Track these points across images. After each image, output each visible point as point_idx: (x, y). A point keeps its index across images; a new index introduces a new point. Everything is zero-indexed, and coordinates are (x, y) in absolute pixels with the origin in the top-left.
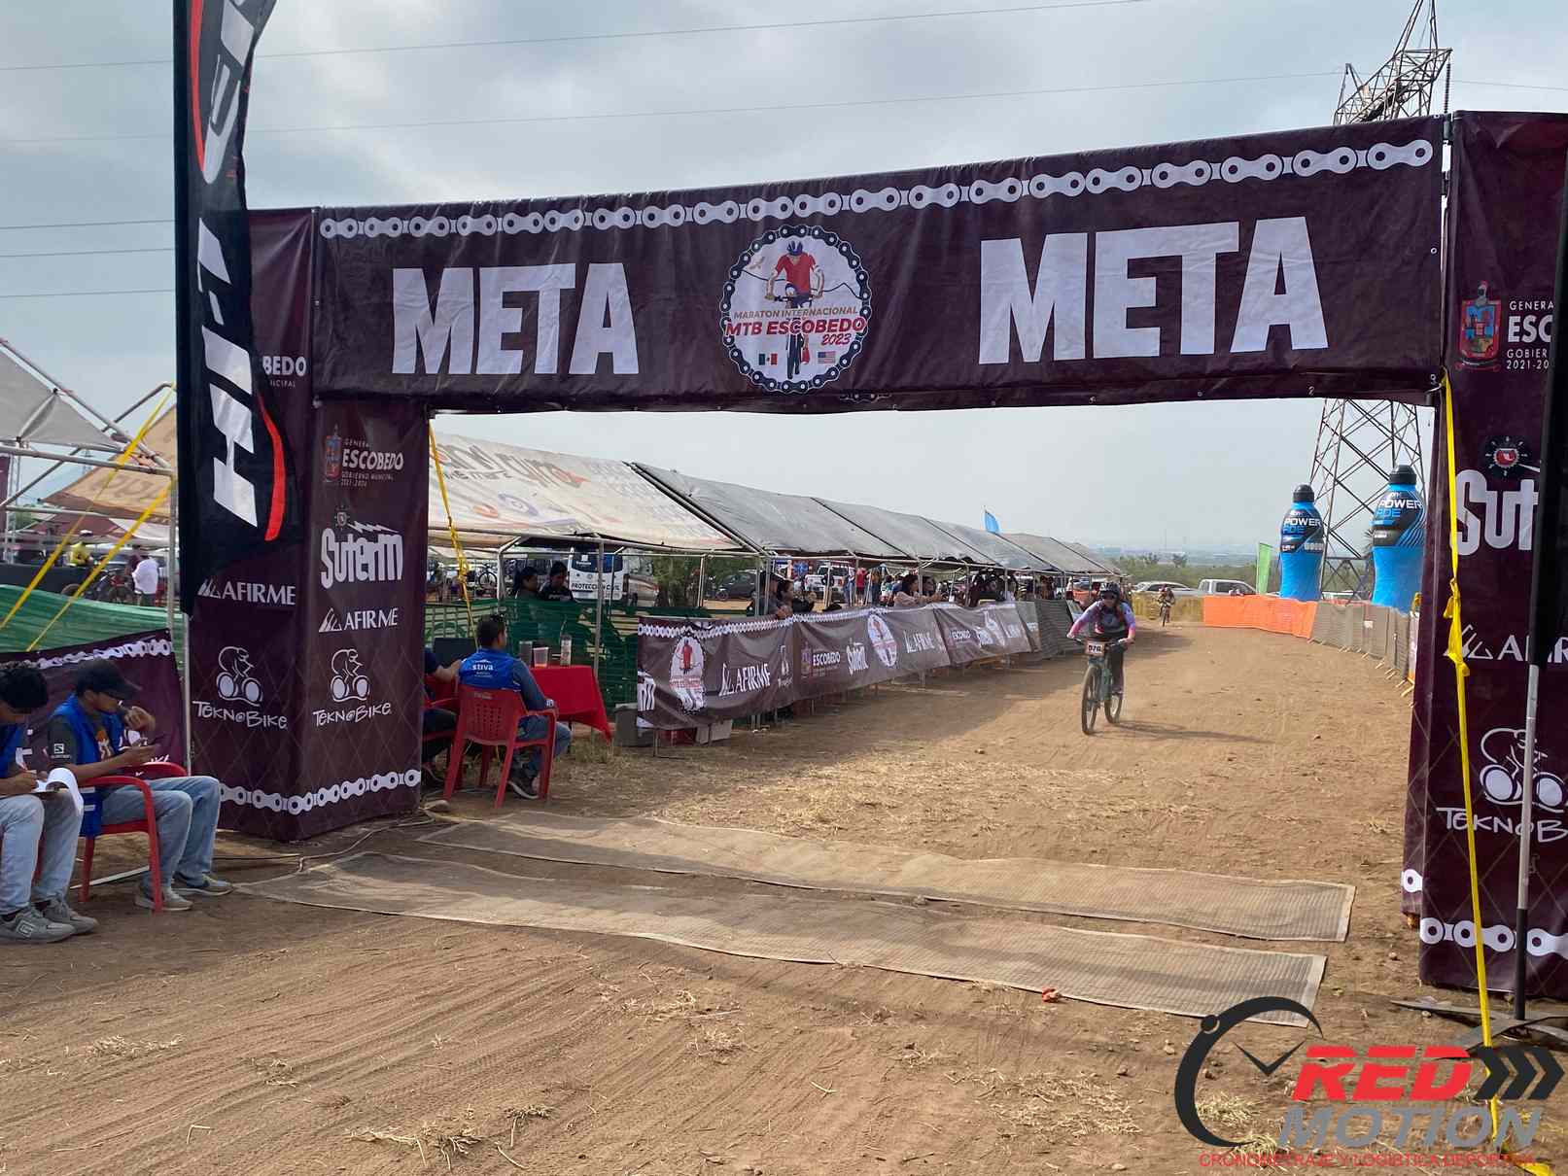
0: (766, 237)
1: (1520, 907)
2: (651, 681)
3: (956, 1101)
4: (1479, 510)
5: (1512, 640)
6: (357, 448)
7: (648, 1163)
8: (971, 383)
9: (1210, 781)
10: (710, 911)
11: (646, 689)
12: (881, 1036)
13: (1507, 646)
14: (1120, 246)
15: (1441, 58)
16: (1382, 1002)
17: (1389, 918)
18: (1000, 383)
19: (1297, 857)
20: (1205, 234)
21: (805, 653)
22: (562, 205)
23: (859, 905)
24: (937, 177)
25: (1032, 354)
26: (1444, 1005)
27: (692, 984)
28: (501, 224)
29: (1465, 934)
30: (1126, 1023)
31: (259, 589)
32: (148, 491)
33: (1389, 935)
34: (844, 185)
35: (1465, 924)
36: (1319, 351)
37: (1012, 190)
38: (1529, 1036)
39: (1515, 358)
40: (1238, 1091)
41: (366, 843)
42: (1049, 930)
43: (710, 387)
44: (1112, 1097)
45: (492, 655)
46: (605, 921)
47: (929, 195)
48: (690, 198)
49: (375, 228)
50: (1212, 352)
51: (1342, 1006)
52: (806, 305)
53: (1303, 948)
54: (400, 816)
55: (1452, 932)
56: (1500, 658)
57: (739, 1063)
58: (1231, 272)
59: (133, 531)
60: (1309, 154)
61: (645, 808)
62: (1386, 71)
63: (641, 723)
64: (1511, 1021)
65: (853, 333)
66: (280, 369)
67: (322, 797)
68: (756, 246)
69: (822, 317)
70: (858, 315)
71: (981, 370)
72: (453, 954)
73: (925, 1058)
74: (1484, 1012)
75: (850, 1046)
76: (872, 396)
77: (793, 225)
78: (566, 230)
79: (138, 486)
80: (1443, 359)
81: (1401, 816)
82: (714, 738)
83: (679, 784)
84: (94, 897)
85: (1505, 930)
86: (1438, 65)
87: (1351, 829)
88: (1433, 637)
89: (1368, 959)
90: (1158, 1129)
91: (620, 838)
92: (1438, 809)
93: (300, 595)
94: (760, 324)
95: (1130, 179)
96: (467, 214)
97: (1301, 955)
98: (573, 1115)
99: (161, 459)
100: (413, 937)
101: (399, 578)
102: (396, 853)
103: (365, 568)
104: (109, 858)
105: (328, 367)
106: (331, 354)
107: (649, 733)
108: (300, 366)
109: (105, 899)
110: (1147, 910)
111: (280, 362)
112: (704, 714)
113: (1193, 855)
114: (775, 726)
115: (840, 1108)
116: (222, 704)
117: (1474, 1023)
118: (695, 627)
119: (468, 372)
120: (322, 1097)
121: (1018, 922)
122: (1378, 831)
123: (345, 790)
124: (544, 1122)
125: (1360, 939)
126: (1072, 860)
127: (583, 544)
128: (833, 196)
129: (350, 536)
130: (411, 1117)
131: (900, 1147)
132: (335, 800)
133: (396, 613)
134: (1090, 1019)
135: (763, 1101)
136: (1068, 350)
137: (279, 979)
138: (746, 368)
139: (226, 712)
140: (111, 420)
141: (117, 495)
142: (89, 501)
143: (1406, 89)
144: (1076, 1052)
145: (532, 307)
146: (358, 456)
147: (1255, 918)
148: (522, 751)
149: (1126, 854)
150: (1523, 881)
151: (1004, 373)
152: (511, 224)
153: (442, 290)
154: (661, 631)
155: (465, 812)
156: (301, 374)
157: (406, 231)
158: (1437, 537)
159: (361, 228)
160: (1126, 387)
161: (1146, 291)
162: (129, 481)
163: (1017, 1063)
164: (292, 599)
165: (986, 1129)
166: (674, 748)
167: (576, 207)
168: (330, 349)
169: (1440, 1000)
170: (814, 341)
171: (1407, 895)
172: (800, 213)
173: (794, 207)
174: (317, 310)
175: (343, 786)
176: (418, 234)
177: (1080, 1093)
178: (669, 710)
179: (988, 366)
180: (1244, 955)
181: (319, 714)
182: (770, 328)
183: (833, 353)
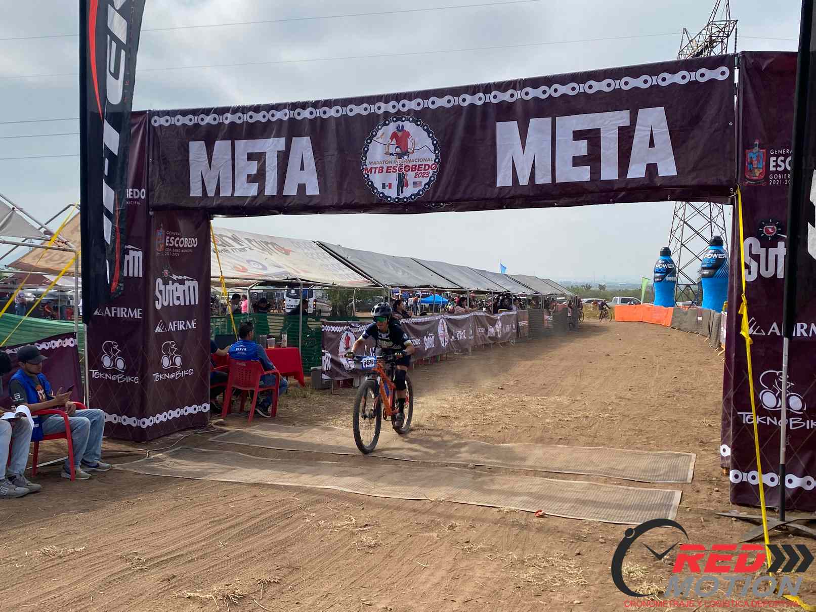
0: (386, 121)
1: (781, 463)
2: (329, 355)
3: (492, 569)
4: (756, 258)
5: (775, 325)
6: (173, 236)
7: (332, 606)
8: (492, 197)
9: (620, 401)
10: (362, 474)
11: (326, 359)
12: (452, 537)
13: (772, 328)
14: (570, 124)
15: (732, 25)
16: (711, 514)
17: (714, 470)
18: (507, 197)
19: (665, 440)
20: (613, 117)
22: (278, 107)
23: (441, 469)
24: (473, 90)
25: (524, 181)
26: (743, 514)
27: (354, 512)
28: (246, 118)
29: (754, 478)
30: (579, 527)
31: (124, 310)
32: (63, 259)
33: (714, 479)
34: (425, 95)
35: (753, 473)
36: (673, 177)
37: (512, 96)
38: (787, 529)
39: (773, 179)
40: (638, 561)
41: (181, 443)
42: (538, 480)
43: (355, 201)
44: (572, 566)
45: (245, 343)
46: (306, 480)
47: (470, 99)
48: (345, 102)
49: (180, 121)
50: (617, 178)
51: (691, 516)
52: (406, 157)
53: (670, 487)
54: (200, 428)
55: (747, 477)
56: (769, 334)
57: (378, 553)
58: (626, 136)
59: (56, 281)
60: (665, 75)
61: (327, 420)
62: (704, 32)
63: (325, 377)
64: (778, 522)
65: (431, 172)
66: (132, 195)
67: (158, 419)
68: (380, 127)
69: (414, 163)
70: (433, 162)
71: (496, 191)
72: (228, 499)
73: (475, 548)
74: (764, 517)
75: (436, 543)
76: (442, 204)
77: (399, 116)
78: (280, 121)
79: (57, 257)
80: (736, 180)
81: (719, 417)
83: (344, 408)
84: (38, 474)
85: (774, 475)
86: (731, 28)
87: (693, 424)
88: (734, 324)
89: (704, 492)
90: (597, 582)
91: (313, 436)
92: (739, 413)
93: (145, 313)
94: (383, 168)
95: (573, 89)
96: (228, 112)
97: (669, 491)
98: (293, 581)
99: (69, 243)
100: (207, 490)
101: (197, 303)
102: (198, 446)
103: (178, 298)
104: (47, 453)
105: (157, 194)
106: (158, 188)
107: (328, 382)
108: (142, 194)
109: (45, 475)
110: (588, 469)
111: (132, 192)
112: (354, 372)
113: (611, 439)
115: (432, 574)
116: (104, 370)
117: (758, 523)
118: (351, 327)
119: (230, 195)
120: (161, 575)
121: (522, 476)
122: (707, 425)
123: (170, 415)
124: (278, 585)
125: (699, 481)
126: (549, 443)
127: (292, 284)
128: (419, 100)
129: (170, 282)
130: (208, 584)
131: (463, 595)
132: (165, 420)
133: (195, 322)
134: (560, 525)
135: (391, 572)
136: (543, 178)
137: (137, 514)
138: (375, 191)
139: (106, 375)
140: (43, 223)
141: (46, 262)
142: (32, 266)
143: (715, 41)
144: (553, 543)
145: (263, 160)
146: (174, 240)
147: (644, 471)
148: (262, 393)
149: (577, 440)
150: (783, 450)
151: (510, 191)
152: (251, 117)
153: (214, 153)
154: (334, 329)
155: (232, 425)
156: (143, 197)
157: (196, 122)
158: (735, 272)
159: (173, 120)
160: (574, 197)
161: (582, 147)
162: (52, 255)
163: (523, 550)
164: (140, 315)
165: (507, 584)
166: (341, 389)
167: (285, 108)
168: (158, 183)
169: (741, 512)
170: (410, 176)
171: (723, 458)
172: (402, 109)
173: (399, 106)
174: (150, 164)
175: (169, 413)
176: (203, 123)
177: (556, 565)
178: (338, 370)
179: (501, 188)
180: (639, 491)
181: (156, 375)
182: (387, 169)
183: (421, 182)
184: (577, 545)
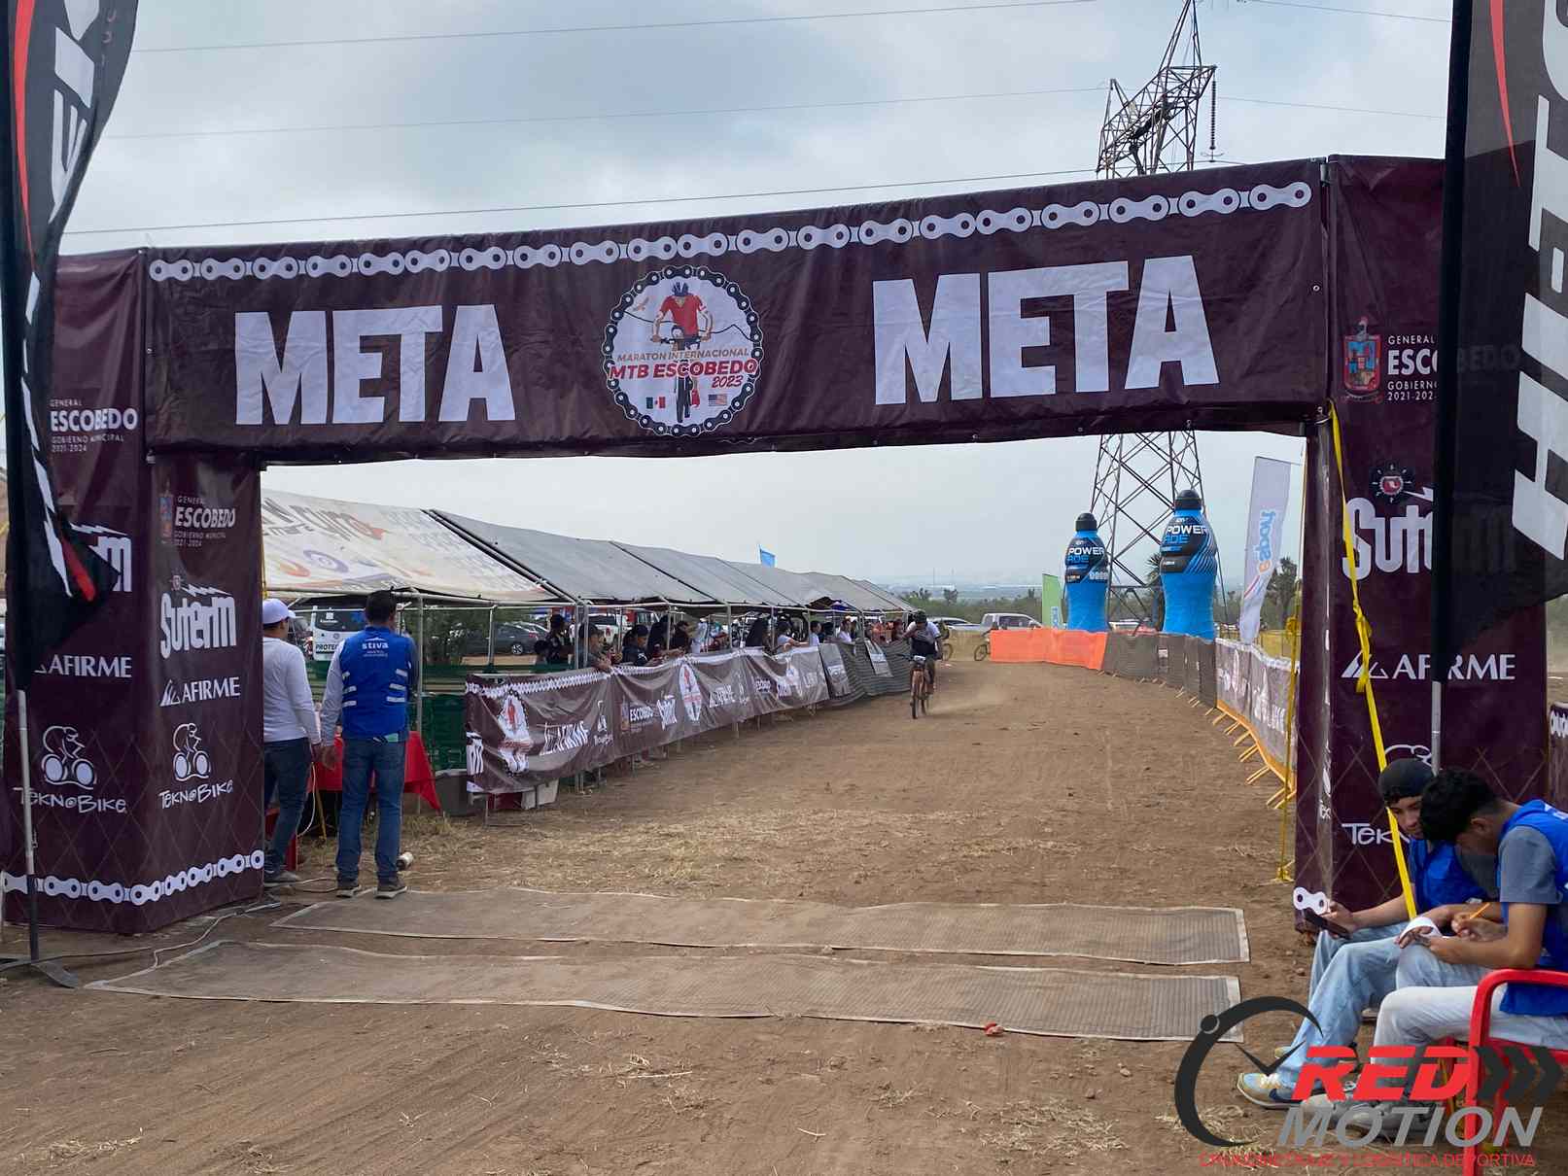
0: (651, 275)
2: (480, 743)
3: (947, 1135)
4: (1368, 536)
6: (190, 505)
8: (867, 425)
9: (1064, 816)
11: (475, 750)
14: (1012, 286)
15: (1206, 75)
17: (1284, 936)
18: (898, 423)
19: (1176, 886)
20: (1094, 273)
21: (624, 706)
22: (424, 245)
23: (772, 958)
24: (826, 218)
25: (929, 394)
28: (356, 265)
30: (1074, 1050)
31: (89, 662)
33: (1288, 953)
34: (730, 226)
36: (1207, 386)
37: (902, 230)
39: (1393, 392)
41: (217, 931)
42: (967, 970)
43: (593, 432)
44: (1090, 1119)
47: (818, 236)
48: (567, 238)
49: (214, 270)
50: (1107, 389)
52: (694, 347)
53: (1214, 971)
54: (247, 904)
58: (1122, 311)
60: (1194, 195)
61: (503, 877)
62: (1152, 88)
63: (472, 788)
65: (746, 376)
66: (106, 423)
67: (169, 886)
68: (639, 287)
69: (711, 359)
70: (749, 357)
71: (875, 413)
73: (901, 1097)
75: (821, 1092)
77: (677, 266)
78: (431, 271)
80: (1328, 395)
82: (540, 803)
83: (526, 851)
86: (1203, 81)
87: (1217, 856)
89: (1278, 977)
90: (1144, 1145)
93: (139, 667)
94: (647, 367)
95: (1021, 220)
96: (317, 253)
97: (1212, 977)
102: (254, 939)
103: (200, 634)
105: (163, 419)
106: (167, 403)
107: (480, 799)
108: (129, 419)
110: (1053, 945)
111: (107, 415)
112: (526, 776)
113: (1075, 888)
114: (599, 787)
115: (838, 1149)
116: (47, 788)
119: (324, 422)
123: (193, 877)
125: (1263, 958)
126: (966, 899)
128: (719, 236)
129: (185, 600)
132: (182, 888)
133: (235, 682)
134: (1038, 1049)
136: (967, 389)
138: (632, 412)
139: (53, 797)
143: (1172, 106)
145: (394, 352)
146: (192, 514)
147: (1158, 946)
149: (1011, 892)
151: (902, 412)
152: (368, 264)
153: (289, 336)
154: (486, 690)
156: (130, 427)
157: (249, 273)
159: (197, 269)
161: (1039, 331)
164: (128, 671)
167: (439, 247)
168: (164, 400)
170: (704, 384)
171: (1298, 912)
172: (684, 254)
173: (678, 247)
174: (149, 358)
175: (190, 874)
176: (262, 276)
177: (1059, 1118)
178: (497, 773)
179: (885, 407)
180: (1159, 980)
181: (165, 795)
182: (657, 370)
183: (725, 396)
184: (1083, 1082)
